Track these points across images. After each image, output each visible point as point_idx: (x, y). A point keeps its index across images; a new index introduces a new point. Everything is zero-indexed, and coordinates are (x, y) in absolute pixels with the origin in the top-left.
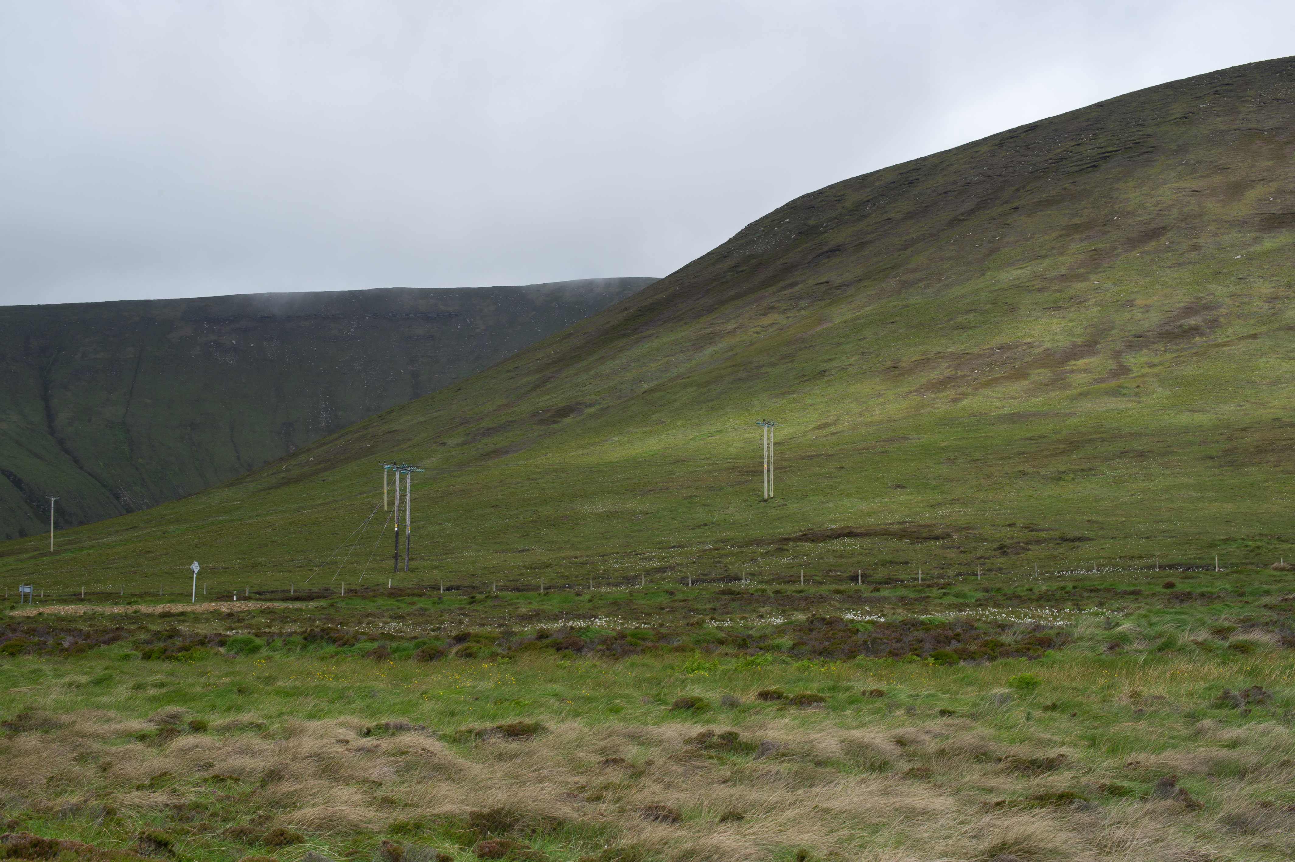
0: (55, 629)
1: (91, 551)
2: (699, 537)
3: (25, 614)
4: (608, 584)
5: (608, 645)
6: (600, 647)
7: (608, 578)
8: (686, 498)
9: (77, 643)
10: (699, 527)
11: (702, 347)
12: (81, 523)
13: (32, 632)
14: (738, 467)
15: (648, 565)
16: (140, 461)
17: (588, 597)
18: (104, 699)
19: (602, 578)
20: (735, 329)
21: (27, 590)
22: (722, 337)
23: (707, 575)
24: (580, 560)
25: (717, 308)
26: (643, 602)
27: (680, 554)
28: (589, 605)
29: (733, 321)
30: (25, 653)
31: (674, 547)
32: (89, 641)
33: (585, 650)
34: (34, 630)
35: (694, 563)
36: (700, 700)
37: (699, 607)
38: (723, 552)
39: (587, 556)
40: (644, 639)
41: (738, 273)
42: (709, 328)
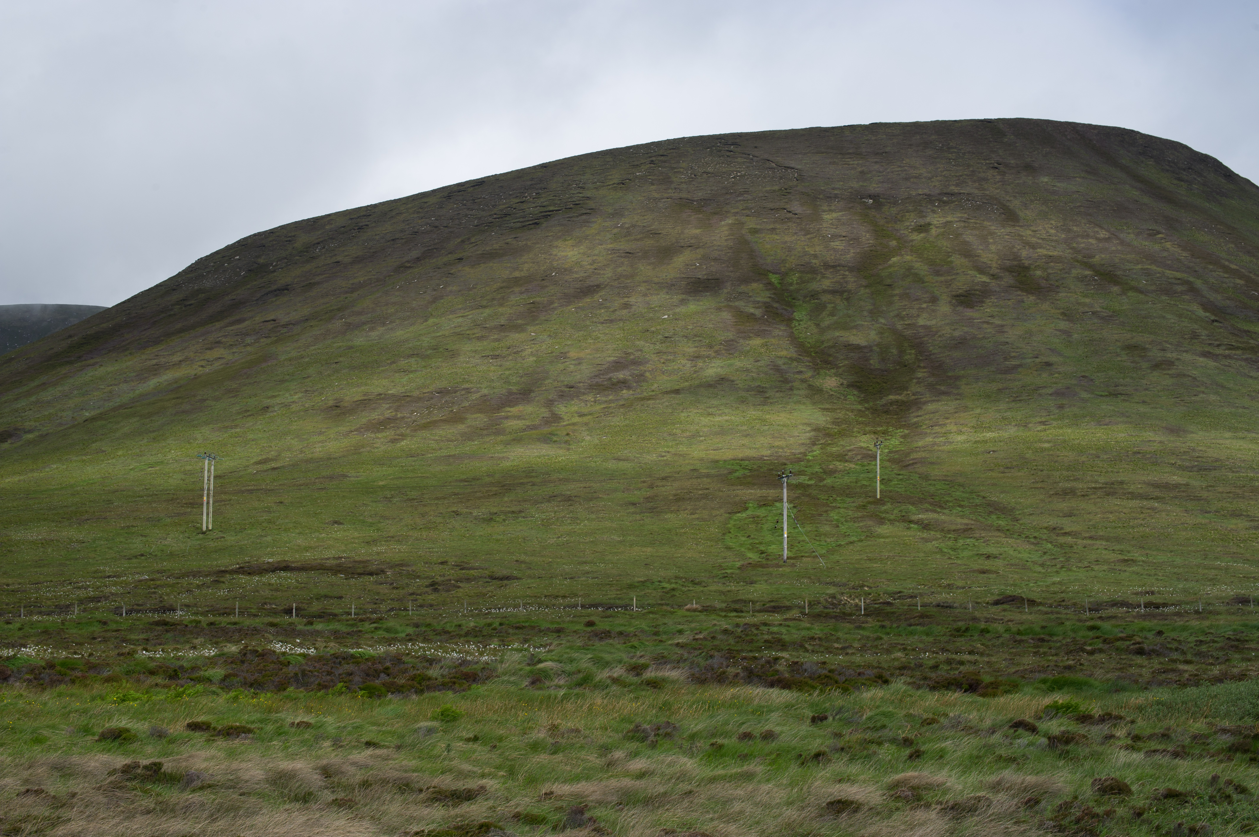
2: (135, 568)
4: (40, 613)
5: (36, 674)
6: (28, 676)
7: (40, 607)
8: (123, 528)
10: (136, 557)
11: (146, 378)
14: (177, 499)
15: (82, 594)
17: (18, 625)
19: (34, 607)
20: (180, 361)
22: (167, 369)
23: (142, 605)
24: (10, 588)
25: (163, 340)
26: (74, 631)
27: (115, 584)
28: (20, 634)
29: (179, 354)
31: (109, 577)
33: (12, 679)
35: (129, 593)
36: (128, 730)
37: (133, 637)
38: (158, 583)
39: (19, 584)
40: (73, 669)
41: (185, 306)
42: (154, 359)
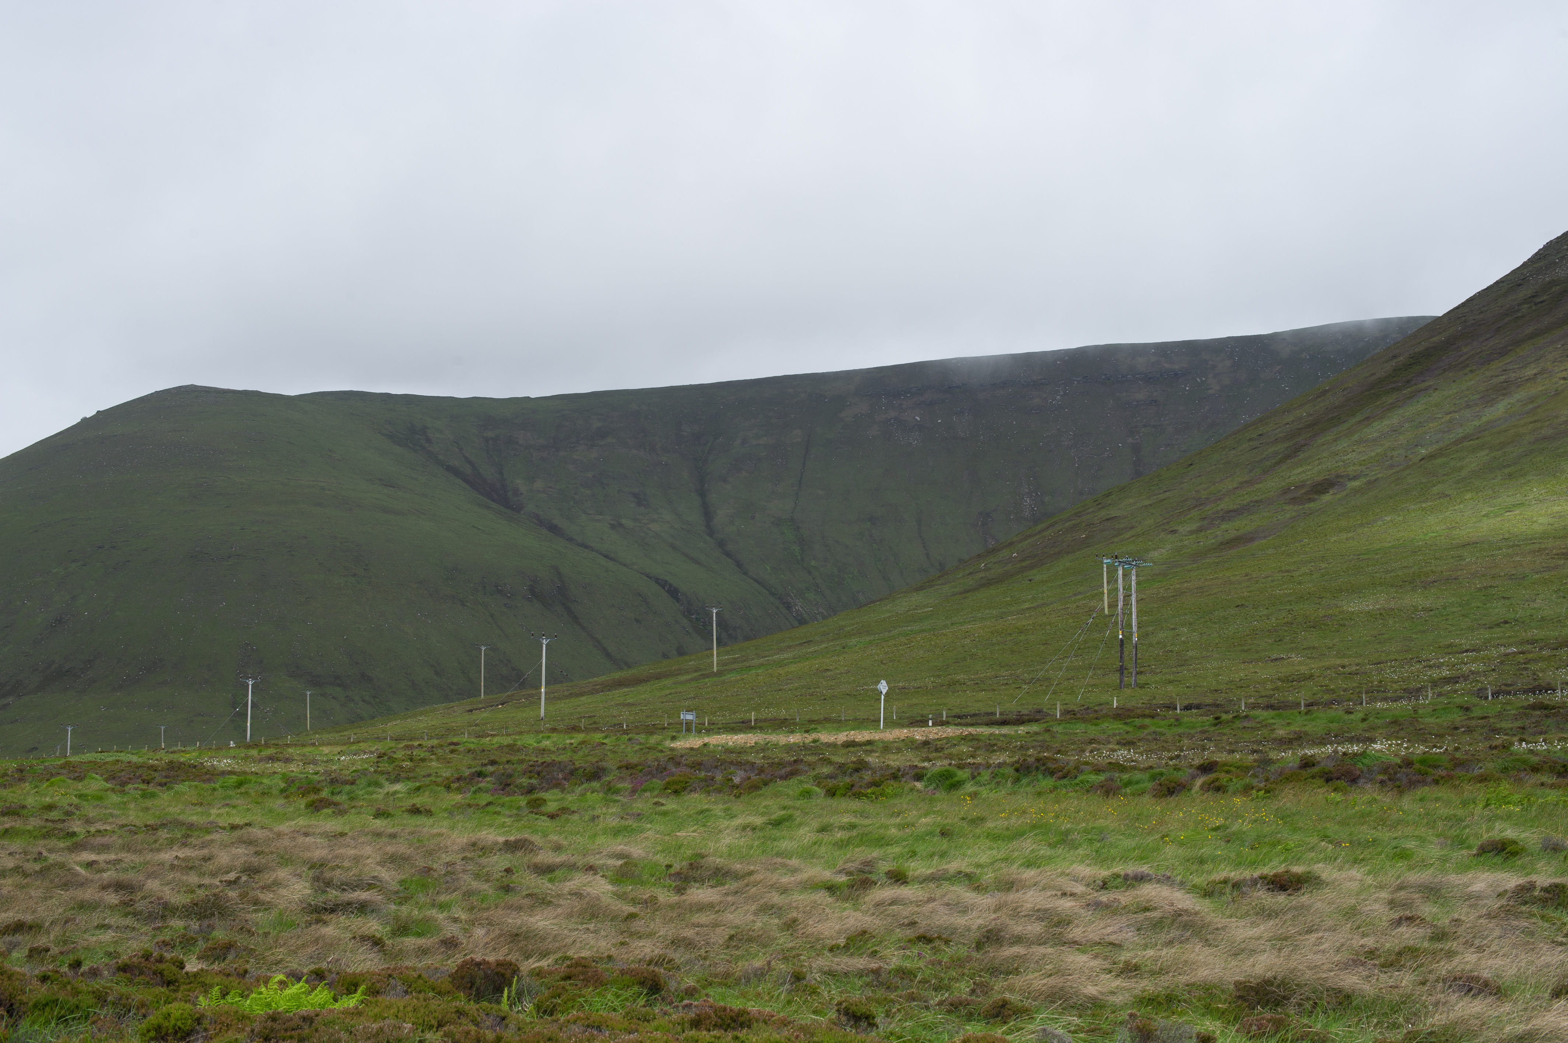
0: (724, 762)
1: (760, 671)
2: (1499, 638)
3: (688, 746)
4: (1385, 699)
5: (1390, 774)
6: (1381, 777)
7: (1384, 692)
8: (1480, 590)
9: (749, 778)
10: (1498, 625)
11: (1493, 399)
12: (747, 638)
13: (697, 766)
14: (1545, 549)
15: (1435, 674)
16: (813, 563)
17: (1361, 715)
18: (785, 845)
19: (1378, 692)
20: (1535, 375)
21: (690, 717)
22: (1519, 386)
23: (1511, 685)
24: (1347, 670)
25: (1510, 350)
26: (1432, 720)
27: (1475, 660)
28: (1364, 725)
29: (1533, 365)
30: (691, 791)
31: (1467, 651)
32: (763, 776)
33: (1362, 780)
34: (700, 764)
35: (1494, 670)
36: (1514, 842)
37: (1504, 725)
38: (1530, 656)
39: (1357, 665)
40: (1436, 767)
41: (1536, 304)
42: (1502, 375)
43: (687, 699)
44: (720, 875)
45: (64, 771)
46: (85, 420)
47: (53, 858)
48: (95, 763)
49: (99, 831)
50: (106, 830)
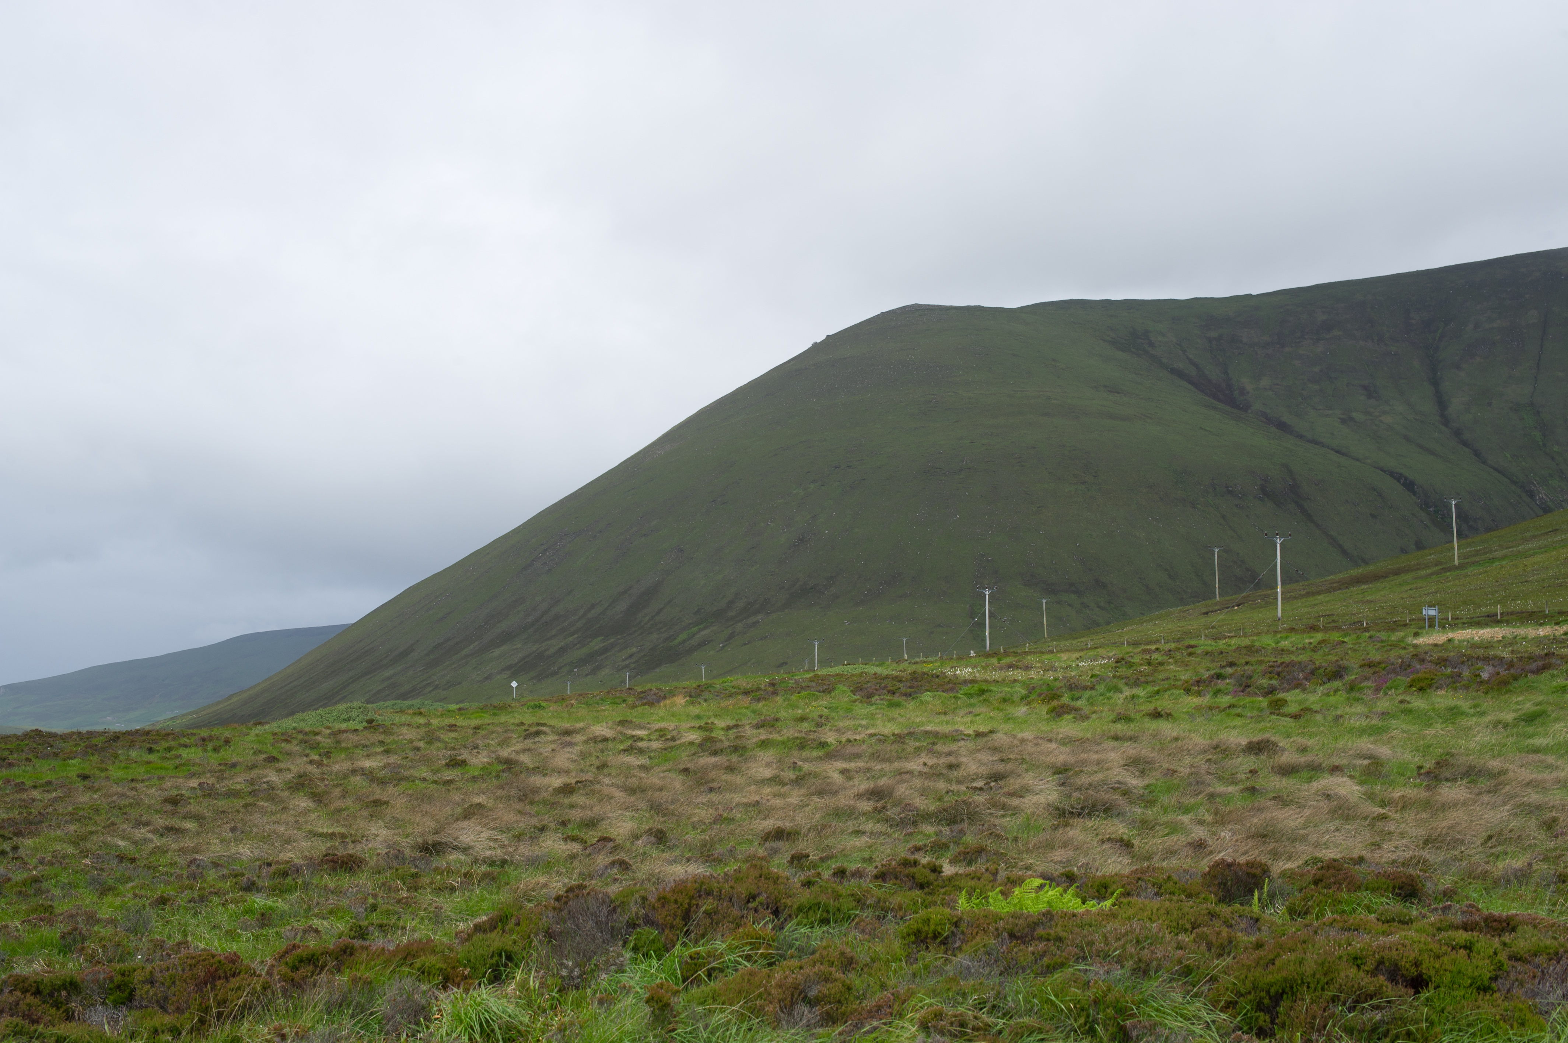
0: (1470, 658)
1: (1504, 563)
3: (1431, 641)
9: (1498, 674)
12: (1488, 530)
13: (1443, 662)
16: (1556, 448)
18: (1538, 741)
21: (1432, 612)
30: (1437, 688)
32: (1513, 671)
34: (1446, 660)
43: (1428, 594)
44: (1471, 774)
45: (814, 684)
46: (816, 346)
47: (806, 767)
48: (842, 675)
49: (849, 741)
50: (855, 740)
